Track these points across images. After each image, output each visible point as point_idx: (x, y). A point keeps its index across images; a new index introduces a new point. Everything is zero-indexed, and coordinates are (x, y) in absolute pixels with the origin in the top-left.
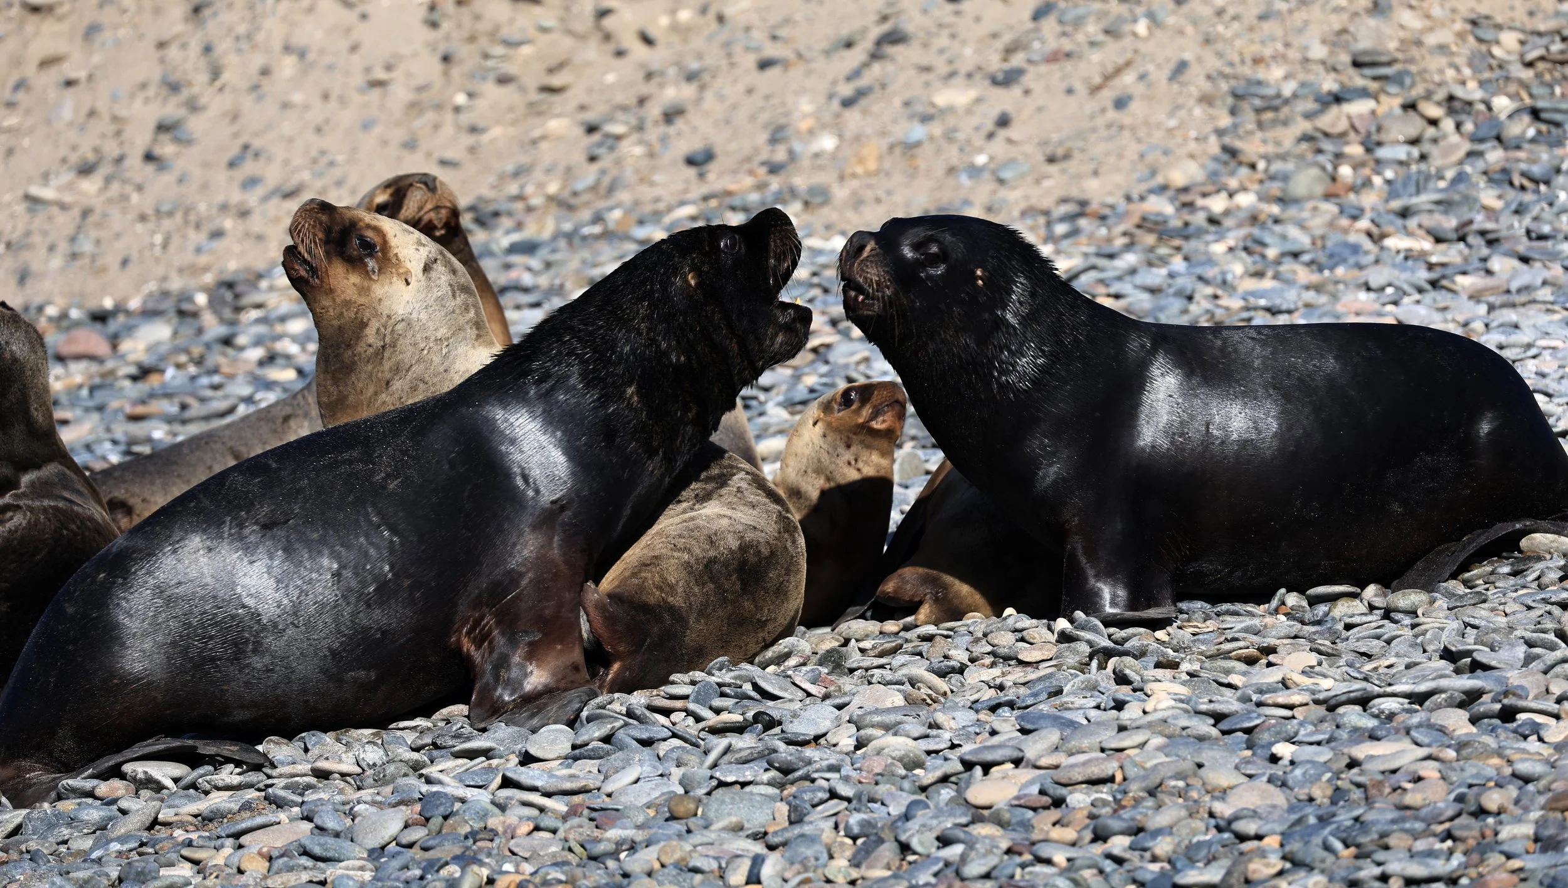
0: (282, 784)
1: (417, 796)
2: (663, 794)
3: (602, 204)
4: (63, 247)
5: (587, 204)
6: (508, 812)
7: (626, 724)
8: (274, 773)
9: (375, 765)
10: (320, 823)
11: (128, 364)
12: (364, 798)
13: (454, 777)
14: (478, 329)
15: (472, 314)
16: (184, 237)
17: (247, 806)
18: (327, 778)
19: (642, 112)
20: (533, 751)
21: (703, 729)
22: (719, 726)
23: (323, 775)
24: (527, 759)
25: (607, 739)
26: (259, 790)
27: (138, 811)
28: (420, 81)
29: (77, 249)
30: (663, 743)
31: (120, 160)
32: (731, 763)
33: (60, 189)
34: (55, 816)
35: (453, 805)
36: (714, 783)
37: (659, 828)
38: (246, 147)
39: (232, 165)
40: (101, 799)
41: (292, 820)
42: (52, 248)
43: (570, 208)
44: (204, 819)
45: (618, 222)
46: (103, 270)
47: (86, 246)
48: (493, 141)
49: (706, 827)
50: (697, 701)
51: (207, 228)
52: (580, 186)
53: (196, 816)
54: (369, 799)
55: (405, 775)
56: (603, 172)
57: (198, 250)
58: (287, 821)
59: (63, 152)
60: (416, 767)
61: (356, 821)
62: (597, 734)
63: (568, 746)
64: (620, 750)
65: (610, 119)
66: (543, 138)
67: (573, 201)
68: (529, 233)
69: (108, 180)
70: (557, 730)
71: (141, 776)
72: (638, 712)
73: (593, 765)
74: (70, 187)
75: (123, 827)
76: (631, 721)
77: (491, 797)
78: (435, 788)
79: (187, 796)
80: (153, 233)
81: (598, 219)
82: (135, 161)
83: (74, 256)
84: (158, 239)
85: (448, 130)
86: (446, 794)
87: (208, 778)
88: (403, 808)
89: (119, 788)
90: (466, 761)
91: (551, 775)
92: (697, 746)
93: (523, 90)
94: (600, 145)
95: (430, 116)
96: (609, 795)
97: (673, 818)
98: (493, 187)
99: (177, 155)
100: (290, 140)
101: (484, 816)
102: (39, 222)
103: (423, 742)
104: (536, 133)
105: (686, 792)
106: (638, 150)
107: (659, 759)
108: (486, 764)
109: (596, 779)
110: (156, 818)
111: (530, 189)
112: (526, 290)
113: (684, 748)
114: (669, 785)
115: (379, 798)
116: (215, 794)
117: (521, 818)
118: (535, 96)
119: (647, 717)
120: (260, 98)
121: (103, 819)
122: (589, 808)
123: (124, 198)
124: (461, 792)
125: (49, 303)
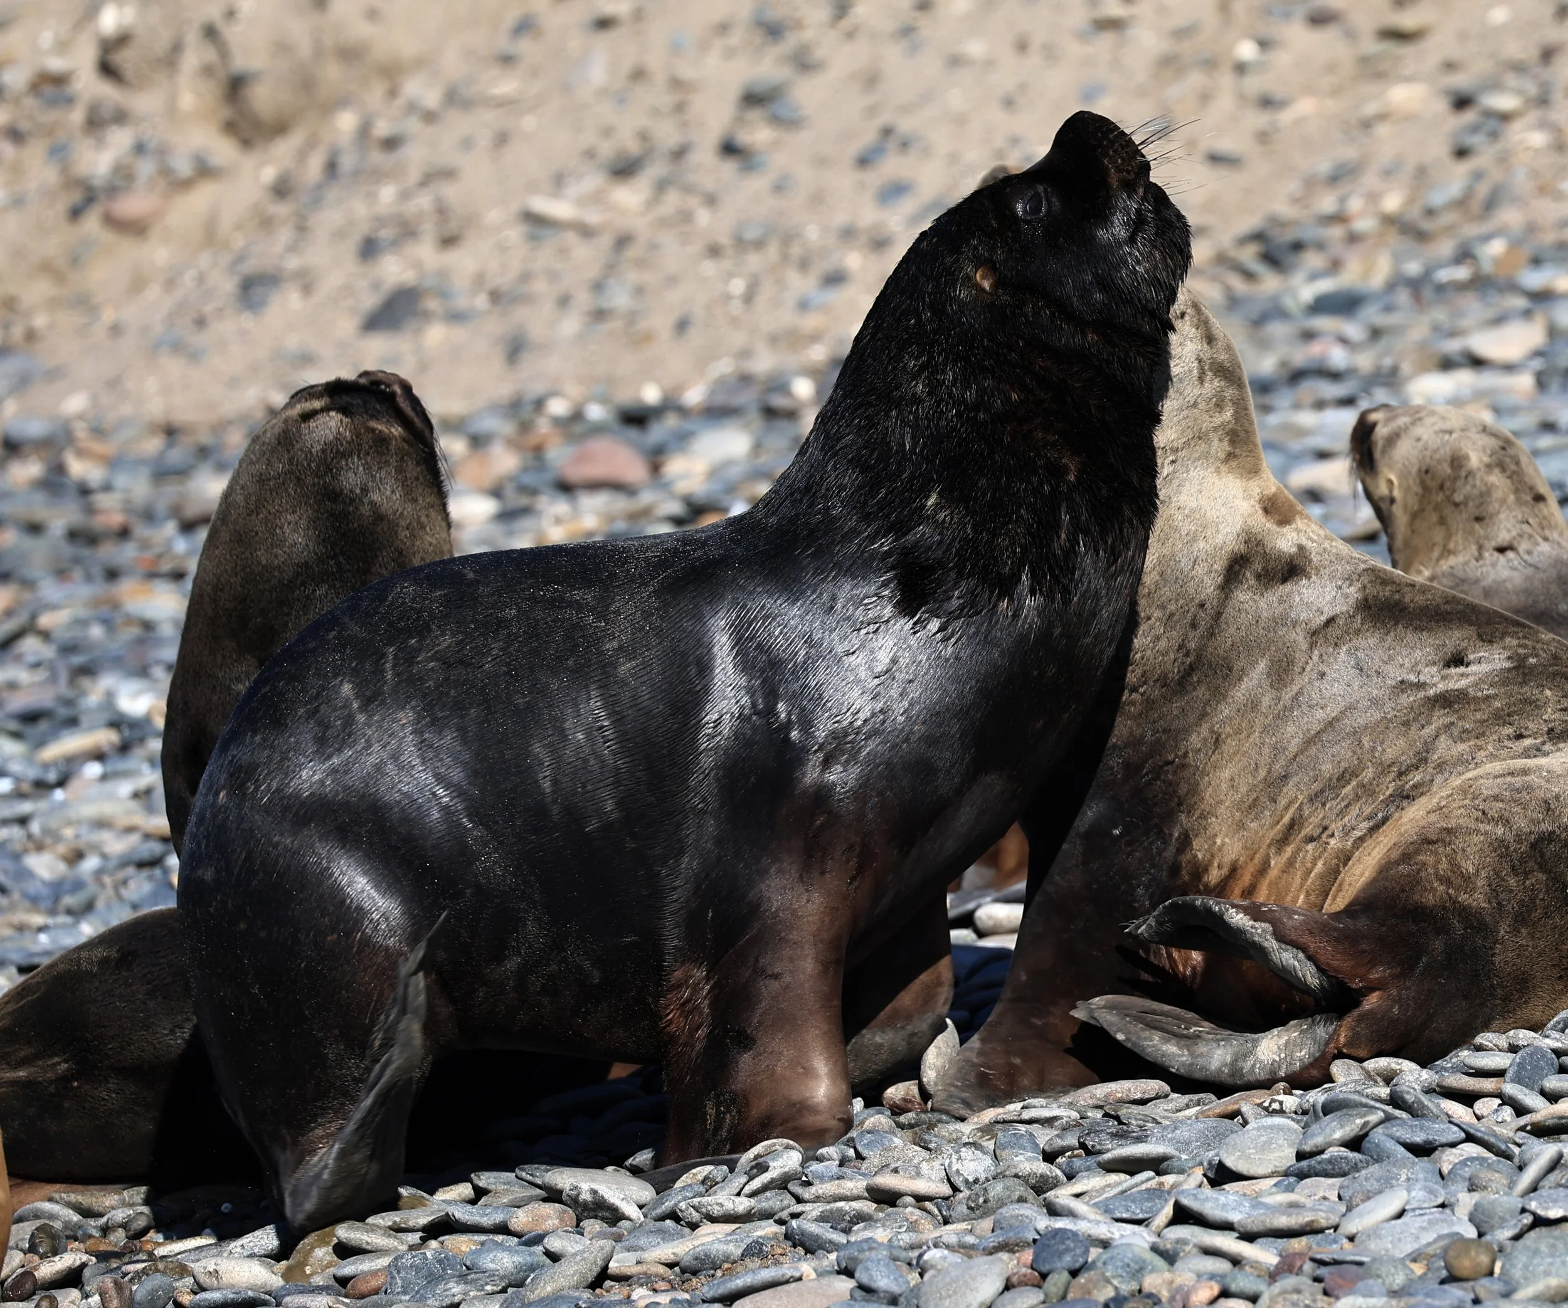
0: (816, 1213)
1: (1031, 1235)
2: (1440, 1237)
3: (1471, 230)
4: (583, 300)
5: (1450, 229)
6: (1178, 1264)
7: (1388, 1119)
8: (806, 1194)
9: (976, 1181)
10: (865, 1280)
11: (672, 496)
12: (945, 1239)
13: (1096, 1205)
14: (1232, 442)
15: (1228, 414)
16: (781, 283)
17: (755, 1251)
18: (893, 1204)
19: (1546, 74)
20: (1232, 1162)
21: (1522, 1129)
22: (1550, 1122)
23: (886, 1198)
24: (1221, 1176)
25: (1355, 1143)
26: (781, 1222)
27: (575, 1255)
28: (1180, 20)
29: (605, 304)
30: (1449, 1151)
31: (680, 153)
32: (1560, 1185)
33: (583, 202)
34: (440, 1262)
35: (1086, 1252)
36: (1528, 1219)
37: (1427, 1295)
38: (887, 132)
39: (864, 161)
40: (518, 1235)
41: (821, 1274)
42: (564, 301)
43: (1421, 236)
44: (683, 1271)
45: (1498, 262)
46: (646, 338)
47: (620, 298)
48: (1299, 122)
49: (1507, 1295)
50: (1518, 1080)
51: (821, 267)
52: (1438, 198)
53: (671, 1266)
54: (953, 1239)
55: (1022, 1200)
56: (1478, 175)
57: (803, 306)
58: (813, 1275)
59: (588, 138)
60: (1041, 1186)
61: (927, 1277)
62: (1338, 1135)
63: (1291, 1153)
64: (1377, 1161)
65: (1495, 85)
66: (1382, 117)
67: (1427, 225)
68: (1349, 278)
69: (661, 186)
70: (1271, 1127)
71: (585, 1196)
72: (1410, 1098)
73: (1333, 1185)
74: (597, 198)
75: (549, 1283)
76: (1397, 1113)
77: (1153, 1239)
78: (1060, 1223)
79: (660, 1231)
80: (730, 275)
81: (1464, 255)
82: (705, 155)
83: (600, 315)
84: (738, 286)
85: (1225, 103)
86: (1075, 1234)
87: (696, 1201)
88: (1004, 1256)
89: (549, 1217)
90: (1123, 1176)
91: (1256, 1201)
92: (1508, 1157)
93: (1351, 35)
94: (1475, 129)
95: (1196, 79)
96: (1351, 1239)
97: (1452, 1278)
98: (1295, 201)
99: (776, 144)
100: (960, 121)
101: (1138, 1270)
102: (545, 257)
103: (1065, 1143)
104: (1371, 109)
105: (1481, 1235)
106: (1538, 139)
107: (1442, 1177)
108: (1152, 1184)
109: (1332, 1210)
110: (606, 1267)
111: (1355, 204)
112: (1335, 376)
113: (1484, 1159)
114: (1452, 1224)
115: (970, 1239)
116: (707, 1228)
117: (1199, 1276)
118: (1371, 46)
119: (1424, 1106)
120: (914, 49)
121: (519, 1268)
122: (1313, 1260)
123: (686, 217)
124: (1104, 1229)
125: (555, 393)
